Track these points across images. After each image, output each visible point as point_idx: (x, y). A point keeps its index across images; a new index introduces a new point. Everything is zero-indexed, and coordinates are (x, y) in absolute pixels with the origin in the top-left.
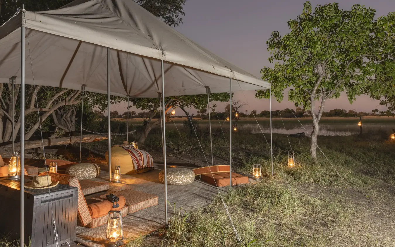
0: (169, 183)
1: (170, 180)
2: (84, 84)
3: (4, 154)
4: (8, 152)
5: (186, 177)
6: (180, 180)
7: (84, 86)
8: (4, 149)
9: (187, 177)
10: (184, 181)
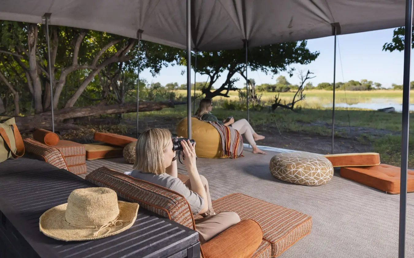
0: (295, 181)
1: (296, 176)
2: (141, 29)
3: (44, 123)
4: (48, 122)
5: (324, 173)
6: (315, 178)
7: (140, 32)
8: (43, 117)
9: (326, 172)
10: (321, 178)
